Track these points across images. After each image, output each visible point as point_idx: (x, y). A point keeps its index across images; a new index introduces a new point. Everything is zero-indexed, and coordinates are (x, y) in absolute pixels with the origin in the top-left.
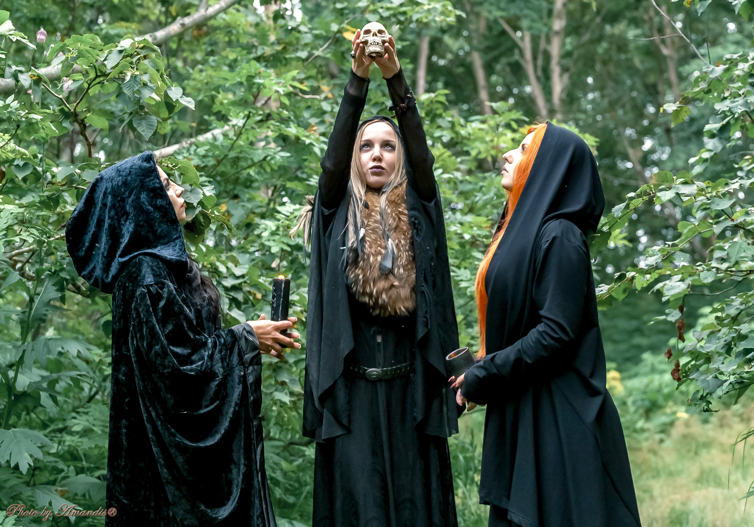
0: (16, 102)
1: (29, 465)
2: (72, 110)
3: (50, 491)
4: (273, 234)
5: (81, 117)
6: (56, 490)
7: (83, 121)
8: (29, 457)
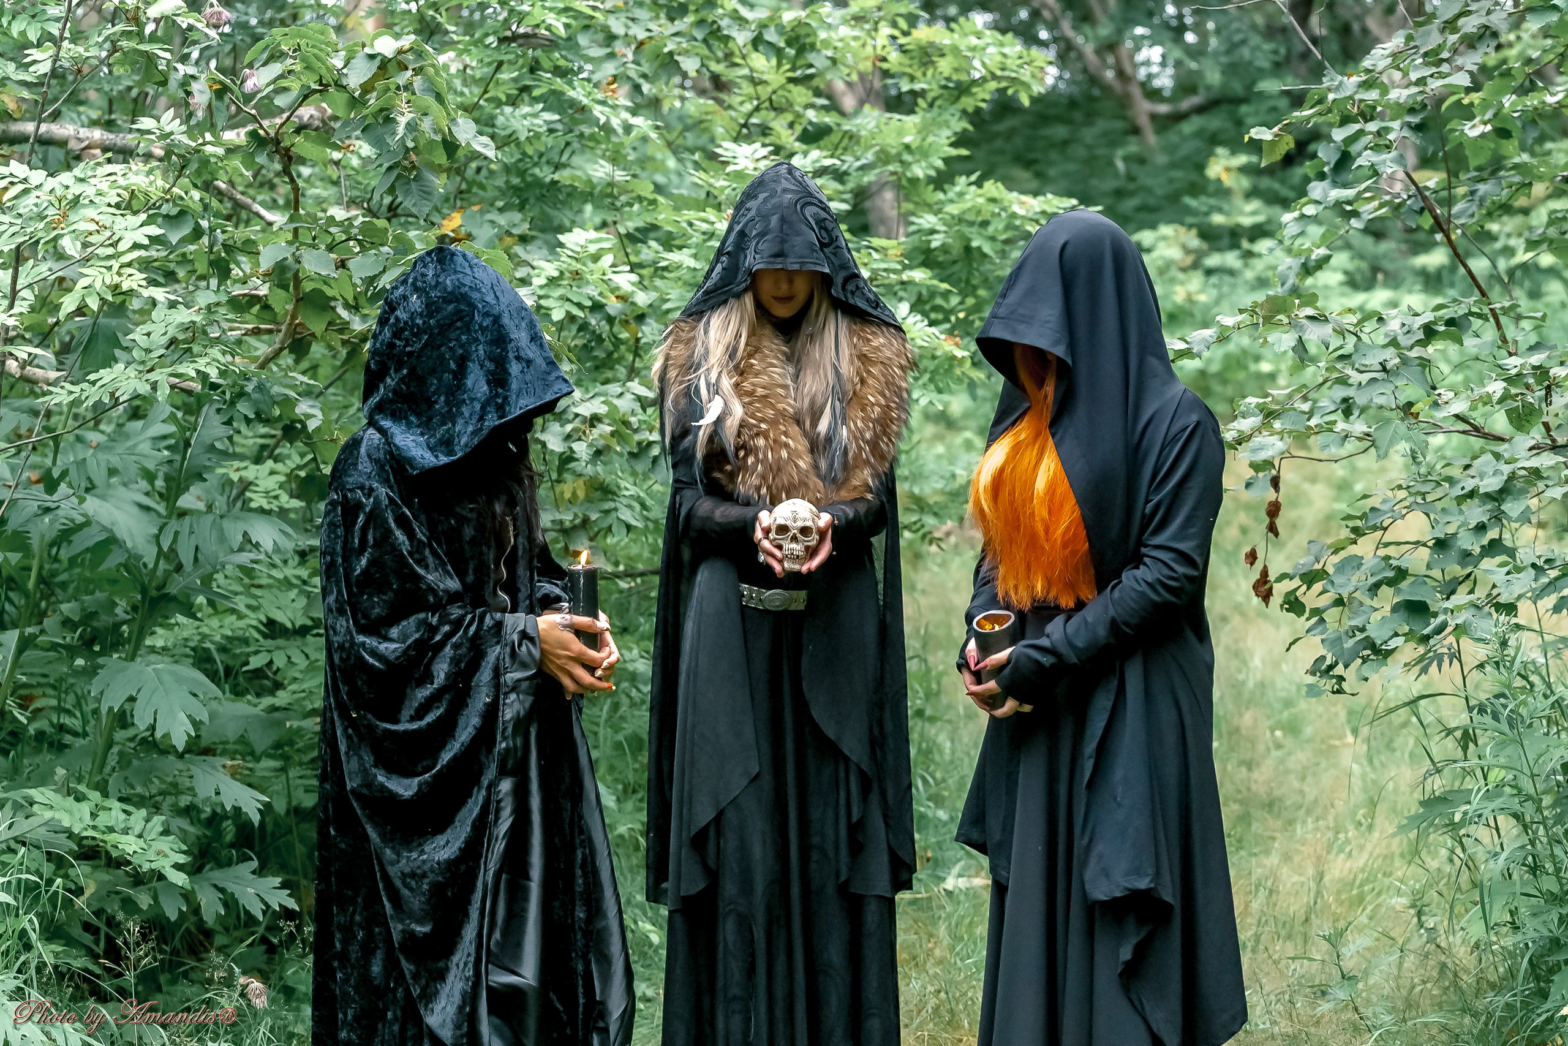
0: (178, 121)
1: (189, 735)
2: (272, 133)
3: (214, 768)
4: (552, 281)
5: (286, 143)
6: (224, 766)
7: (288, 150)
8: (187, 721)
